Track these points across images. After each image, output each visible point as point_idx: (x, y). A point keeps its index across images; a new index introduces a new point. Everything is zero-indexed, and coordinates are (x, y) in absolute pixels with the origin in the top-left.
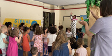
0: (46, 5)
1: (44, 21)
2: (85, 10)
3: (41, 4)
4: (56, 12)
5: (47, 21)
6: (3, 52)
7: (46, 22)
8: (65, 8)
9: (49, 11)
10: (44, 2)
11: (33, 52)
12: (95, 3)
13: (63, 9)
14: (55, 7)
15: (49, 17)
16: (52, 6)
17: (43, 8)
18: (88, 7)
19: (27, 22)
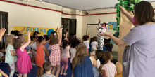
0: (65, 10)
1: (63, 30)
2: (115, 16)
3: (60, 8)
4: (77, 17)
5: (67, 30)
6: (11, 67)
7: (65, 31)
8: (90, 13)
9: (69, 17)
10: (63, 6)
11: (46, 68)
12: (128, 8)
13: (87, 14)
14: (77, 12)
15: (69, 25)
16: (73, 10)
17: (62, 13)
18: (119, 12)
19: (41, 31)
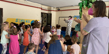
0: (44, 7)
1: (42, 21)
2: (79, 11)
3: (40, 6)
4: (52, 13)
5: (45, 21)
7: (43, 22)
8: (61, 9)
9: (47, 12)
10: (42, 4)
11: (30, 47)
12: (87, 5)
13: (59, 10)
14: (52, 9)
15: (47, 17)
16: (49, 7)
17: (42, 9)
18: (81, 9)
19: (27, 22)
